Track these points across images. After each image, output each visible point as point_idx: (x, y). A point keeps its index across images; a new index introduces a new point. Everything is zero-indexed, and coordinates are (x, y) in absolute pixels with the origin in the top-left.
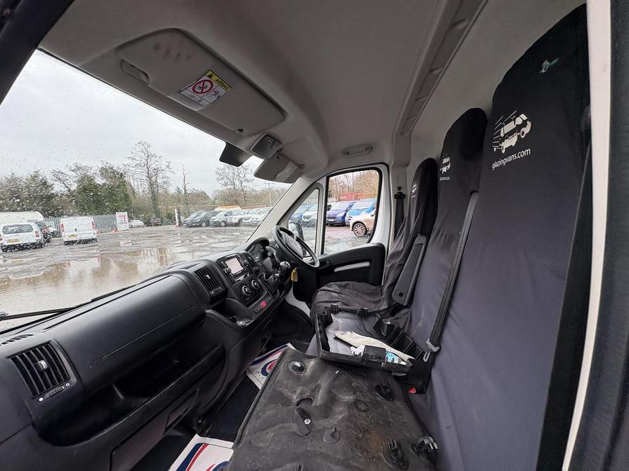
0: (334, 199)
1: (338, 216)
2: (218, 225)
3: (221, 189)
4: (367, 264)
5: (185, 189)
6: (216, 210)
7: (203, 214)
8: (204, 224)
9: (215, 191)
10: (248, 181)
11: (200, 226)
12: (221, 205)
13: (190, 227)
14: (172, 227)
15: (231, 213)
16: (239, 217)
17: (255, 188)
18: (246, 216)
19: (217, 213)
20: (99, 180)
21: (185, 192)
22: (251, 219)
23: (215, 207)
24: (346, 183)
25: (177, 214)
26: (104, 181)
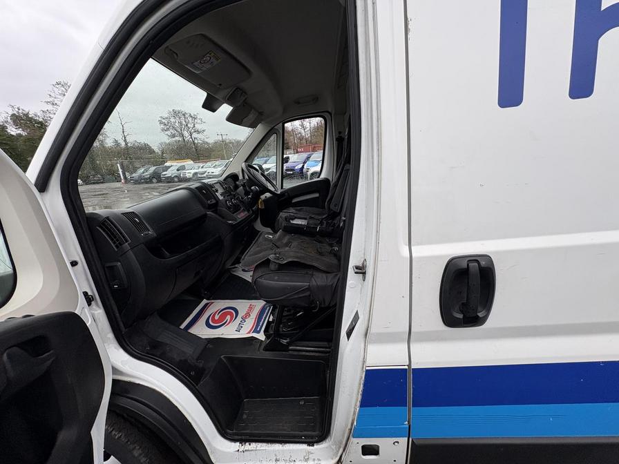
0: (292, 151)
1: (296, 168)
2: (170, 180)
3: (167, 142)
4: (317, 195)
5: (125, 141)
6: (166, 164)
7: (152, 169)
8: (154, 180)
9: (161, 144)
10: (198, 132)
11: (151, 182)
12: (171, 159)
13: (139, 183)
14: (118, 185)
15: (183, 168)
16: (193, 171)
17: (206, 140)
18: (201, 170)
19: (169, 167)
20: (14, 130)
21: (126, 144)
22: (206, 174)
23: (165, 162)
24: (304, 134)
25: (120, 170)
26: (20, 131)
